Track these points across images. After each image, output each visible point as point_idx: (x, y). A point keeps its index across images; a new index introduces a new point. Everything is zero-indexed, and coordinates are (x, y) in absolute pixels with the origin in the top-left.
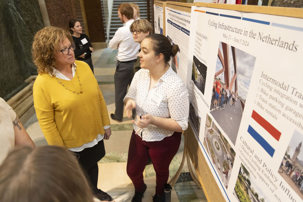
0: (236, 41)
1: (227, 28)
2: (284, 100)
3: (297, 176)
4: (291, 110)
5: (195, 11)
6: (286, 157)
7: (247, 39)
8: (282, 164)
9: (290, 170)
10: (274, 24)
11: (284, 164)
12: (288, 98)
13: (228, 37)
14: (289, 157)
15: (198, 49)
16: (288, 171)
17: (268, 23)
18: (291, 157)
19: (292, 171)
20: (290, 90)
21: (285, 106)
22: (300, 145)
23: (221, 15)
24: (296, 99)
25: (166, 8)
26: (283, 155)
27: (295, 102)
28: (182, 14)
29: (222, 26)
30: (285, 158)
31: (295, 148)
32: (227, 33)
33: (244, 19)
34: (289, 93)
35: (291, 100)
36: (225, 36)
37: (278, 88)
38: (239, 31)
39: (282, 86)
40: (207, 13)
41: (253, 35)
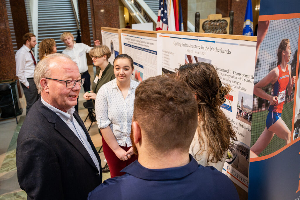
0: (198, 53)
1: (188, 46)
2: (230, 79)
3: (245, 114)
4: (235, 82)
5: (160, 36)
6: (238, 108)
7: (204, 51)
8: (237, 113)
9: (242, 114)
10: (217, 42)
11: (238, 112)
12: (232, 77)
13: (191, 51)
14: (239, 107)
15: (166, 62)
16: (241, 115)
17: (214, 42)
18: (240, 107)
19: (242, 113)
20: (232, 72)
21: (232, 81)
22: (243, 98)
23: (183, 39)
24: (235, 76)
25: (122, 34)
26: (237, 107)
27: (236, 78)
28: (143, 39)
29: (185, 45)
30: (238, 109)
31: (241, 101)
32: (190, 49)
33: (199, 40)
34: (232, 74)
35: (234, 77)
36: (188, 51)
37: (226, 73)
38: (198, 47)
39: (228, 72)
40: (171, 37)
41: (207, 49)
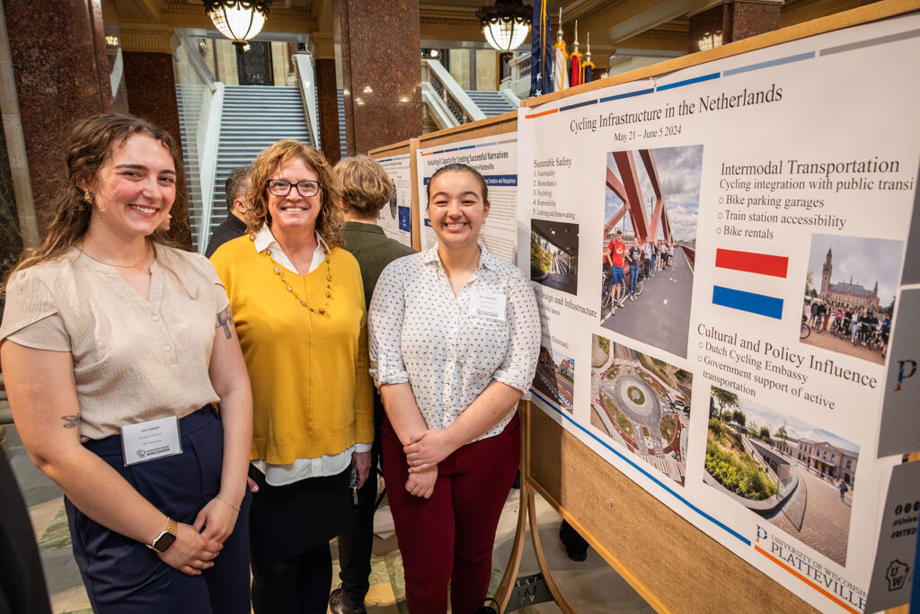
0: (650, 135)
1: (621, 120)
2: (779, 194)
3: (838, 320)
4: (795, 203)
5: (527, 117)
6: (809, 298)
7: (677, 120)
8: (805, 318)
9: (823, 319)
10: (727, 73)
11: (809, 315)
12: (785, 185)
13: (629, 136)
14: (814, 294)
15: (545, 199)
16: (818, 323)
17: (717, 76)
18: (818, 292)
19: (827, 317)
20: (786, 167)
21: (783, 203)
22: (829, 255)
23: (602, 100)
24: (797, 178)
25: (418, 151)
26: (803, 296)
27: (801, 185)
28: (479, 146)
29: (605, 122)
30: (807, 302)
31: (822, 268)
32: (624, 129)
33: (660, 89)
34: (785, 176)
35: (792, 186)
36: (619, 137)
37: (762, 177)
38: (653, 115)
39: (770, 169)
40: (562, 109)
41: (687, 109)
